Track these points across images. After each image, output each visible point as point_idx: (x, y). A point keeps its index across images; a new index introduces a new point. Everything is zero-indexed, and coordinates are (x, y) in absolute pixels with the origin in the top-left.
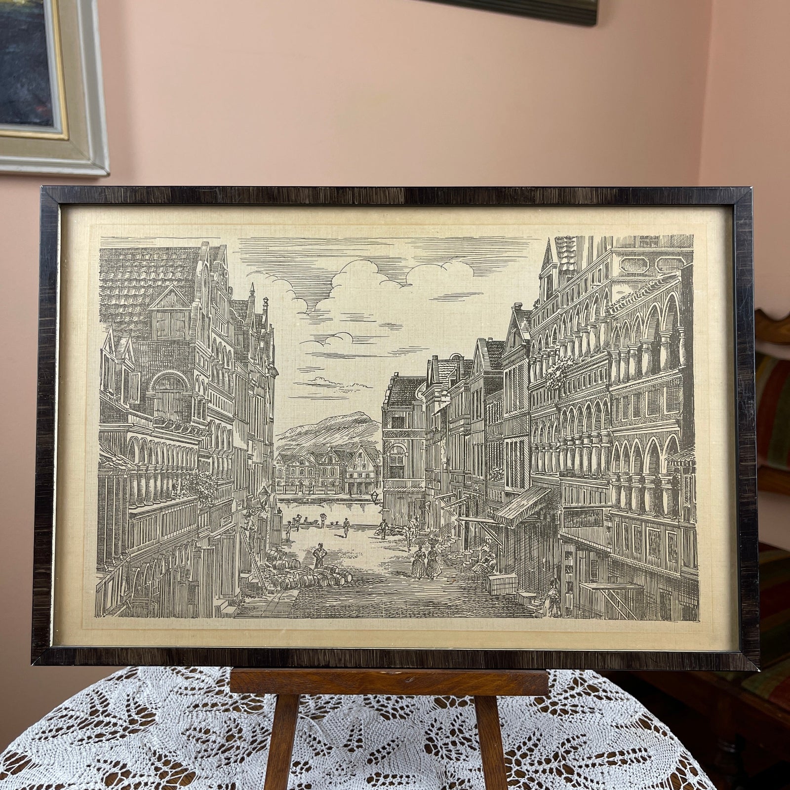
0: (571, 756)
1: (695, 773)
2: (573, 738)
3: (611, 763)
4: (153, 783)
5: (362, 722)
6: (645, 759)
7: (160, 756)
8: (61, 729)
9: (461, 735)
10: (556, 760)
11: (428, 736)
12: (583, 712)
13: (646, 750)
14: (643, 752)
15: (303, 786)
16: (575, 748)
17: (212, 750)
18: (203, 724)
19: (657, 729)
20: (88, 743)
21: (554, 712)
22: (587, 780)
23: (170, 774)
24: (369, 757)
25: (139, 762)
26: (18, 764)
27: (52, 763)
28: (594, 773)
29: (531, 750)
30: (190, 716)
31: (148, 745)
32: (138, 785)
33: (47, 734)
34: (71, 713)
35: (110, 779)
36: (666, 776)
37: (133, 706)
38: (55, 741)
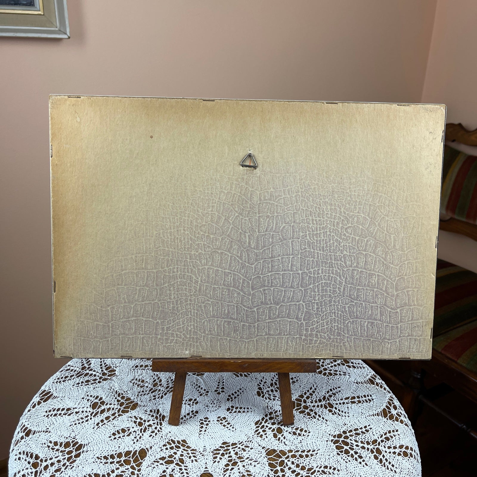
0: (332, 398)
1: (395, 408)
2: (333, 389)
3: (353, 402)
4: (117, 408)
5: (224, 378)
6: (370, 401)
7: (119, 394)
8: (67, 377)
9: (276, 386)
10: (324, 400)
11: (259, 387)
12: (340, 374)
13: (371, 396)
14: (370, 397)
15: (194, 412)
16: (335, 394)
17: (146, 391)
18: (141, 377)
19: (377, 384)
20: (81, 385)
21: (325, 374)
22: (340, 411)
23: (125, 404)
24: (228, 397)
25: (109, 397)
26: (47, 396)
27: (64, 396)
28: (343, 408)
29: (311, 394)
30: (134, 372)
31: (113, 387)
32: (109, 409)
33: (60, 380)
34: (72, 368)
35: (94, 406)
36: (380, 410)
37: (103, 365)
38: (65, 384)
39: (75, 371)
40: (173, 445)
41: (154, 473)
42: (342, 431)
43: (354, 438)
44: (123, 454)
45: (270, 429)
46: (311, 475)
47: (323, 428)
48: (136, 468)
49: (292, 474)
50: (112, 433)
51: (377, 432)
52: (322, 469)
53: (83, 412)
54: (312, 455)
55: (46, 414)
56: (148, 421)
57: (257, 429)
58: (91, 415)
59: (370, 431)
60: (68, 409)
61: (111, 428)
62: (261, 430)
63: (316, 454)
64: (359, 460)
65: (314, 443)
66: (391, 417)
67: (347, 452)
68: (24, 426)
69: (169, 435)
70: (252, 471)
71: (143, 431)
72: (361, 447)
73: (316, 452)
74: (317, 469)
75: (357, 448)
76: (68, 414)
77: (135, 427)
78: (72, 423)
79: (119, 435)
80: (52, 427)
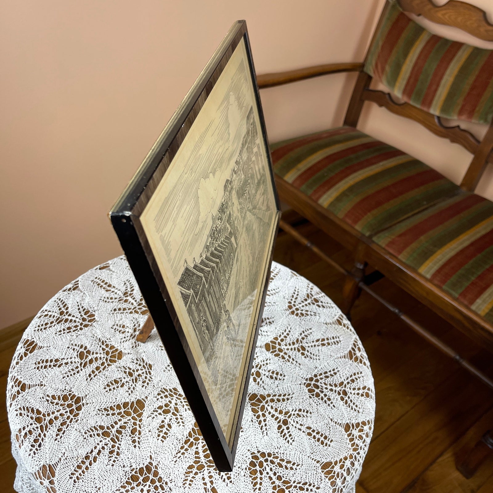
0: (305, 341)
1: (359, 350)
2: (306, 330)
3: (323, 345)
6: (338, 342)
7: (103, 341)
8: (47, 324)
10: (297, 343)
12: (311, 315)
13: (339, 338)
16: (306, 336)
17: (127, 337)
18: (121, 322)
19: (344, 325)
20: (64, 333)
21: (297, 315)
23: (111, 352)
25: (93, 345)
26: (31, 346)
27: (48, 346)
28: (314, 350)
29: (285, 337)
30: (113, 317)
31: (96, 335)
32: (96, 359)
33: (41, 327)
34: (50, 313)
35: (81, 355)
36: (346, 352)
37: (81, 309)
38: (47, 332)
39: (54, 316)
40: (166, 393)
41: (154, 423)
42: (313, 374)
43: (324, 381)
44: (122, 406)
46: (287, 419)
47: (296, 372)
48: (138, 418)
49: (272, 419)
50: (106, 384)
51: (344, 374)
52: (297, 412)
53: (71, 362)
54: (288, 399)
55: (37, 366)
56: (137, 370)
58: (81, 365)
59: (338, 374)
60: (57, 360)
61: (104, 379)
63: (292, 398)
64: (328, 402)
65: (289, 387)
66: (356, 359)
67: (318, 395)
68: (17, 379)
69: (160, 384)
71: (134, 381)
72: (330, 390)
73: (291, 396)
74: (293, 413)
75: (327, 391)
76: (58, 365)
77: (126, 377)
78: (64, 375)
79: (113, 386)
80: (46, 379)
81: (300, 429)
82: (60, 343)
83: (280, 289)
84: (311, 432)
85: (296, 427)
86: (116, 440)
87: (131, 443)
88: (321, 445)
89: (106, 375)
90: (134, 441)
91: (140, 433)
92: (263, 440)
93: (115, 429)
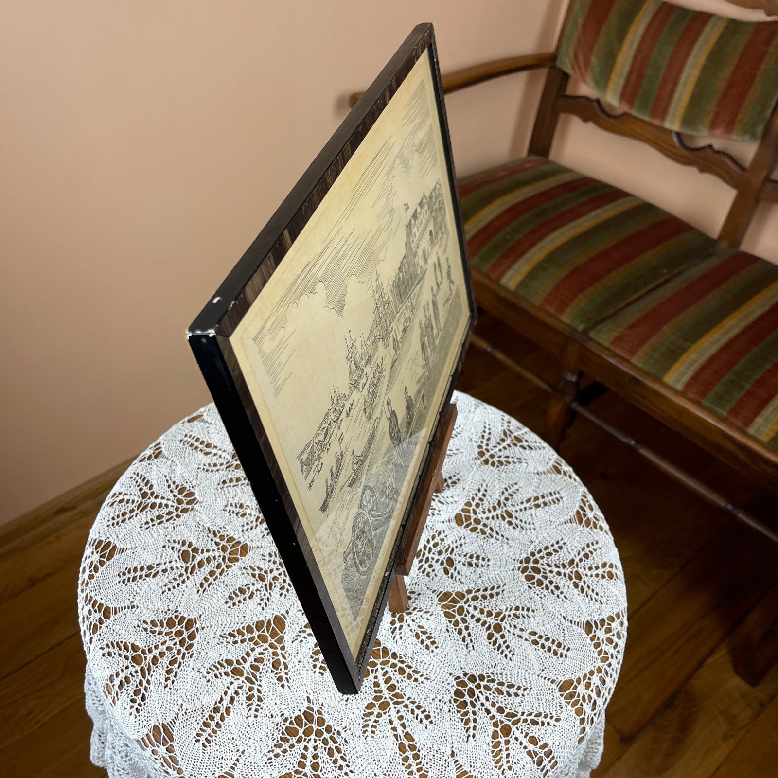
0: (510, 502)
1: (591, 508)
2: (509, 487)
3: (537, 506)
6: (558, 500)
7: (214, 531)
10: (499, 506)
12: (514, 463)
13: (559, 493)
16: (511, 495)
17: (252, 522)
18: (236, 500)
19: (565, 473)
20: (153, 525)
21: (493, 464)
22: (522, 522)
23: (229, 548)
25: (201, 539)
26: (107, 550)
27: (133, 546)
28: (525, 516)
30: (223, 493)
31: (201, 523)
32: (208, 560)
33: (117, 520)
34: (126, 498)
35: (185, 556)
36: (573, 513)
37: (173, 487)
38: (127, 526)
39: (133, 501)
41: (304, 649)
42: (529, 553)
43: (546, 562)
44: (254, 627)
45: (437, 561)
46: (500, 623)
47: (505, 551)
48: (278, 645)
49: (477, 624)
50: (227, 597)
51: (573, 547)
52: (513, 612)
53: (172, 569)
54: (498, 594)
55: (121, 579)
56: (271, 571)
57: (421, 564)
58: (186, 571)
59: (564, 548)
60: (150, 568)
61: (224, 589)
62: (426, 566)
63: (503, 591)
64: (557, 592)
65: (497, 576)
66: (588, 523)
67: (540, 583)
68: (96, 602)
70: (426, 627)
71: (268, 588)
72: (556, 573)
73: (501, 589)
74: (507, 613)
75: (552, 575)
76: (152, 574)
77: (255, 582)
78: (164, 588)
79: (239, 599)
80: (138, 598)
81: (520, 637)
82: (151, 540)
83: (462, 427)
84: (536, 638)
85: (514, 634)
86: (254, 679)
87: (276, 682)
88: (554, 657)
89: (225, 582)
90: (280, 679)
91: (286, 667)
92: (469, 657)
93: (248, 664)
